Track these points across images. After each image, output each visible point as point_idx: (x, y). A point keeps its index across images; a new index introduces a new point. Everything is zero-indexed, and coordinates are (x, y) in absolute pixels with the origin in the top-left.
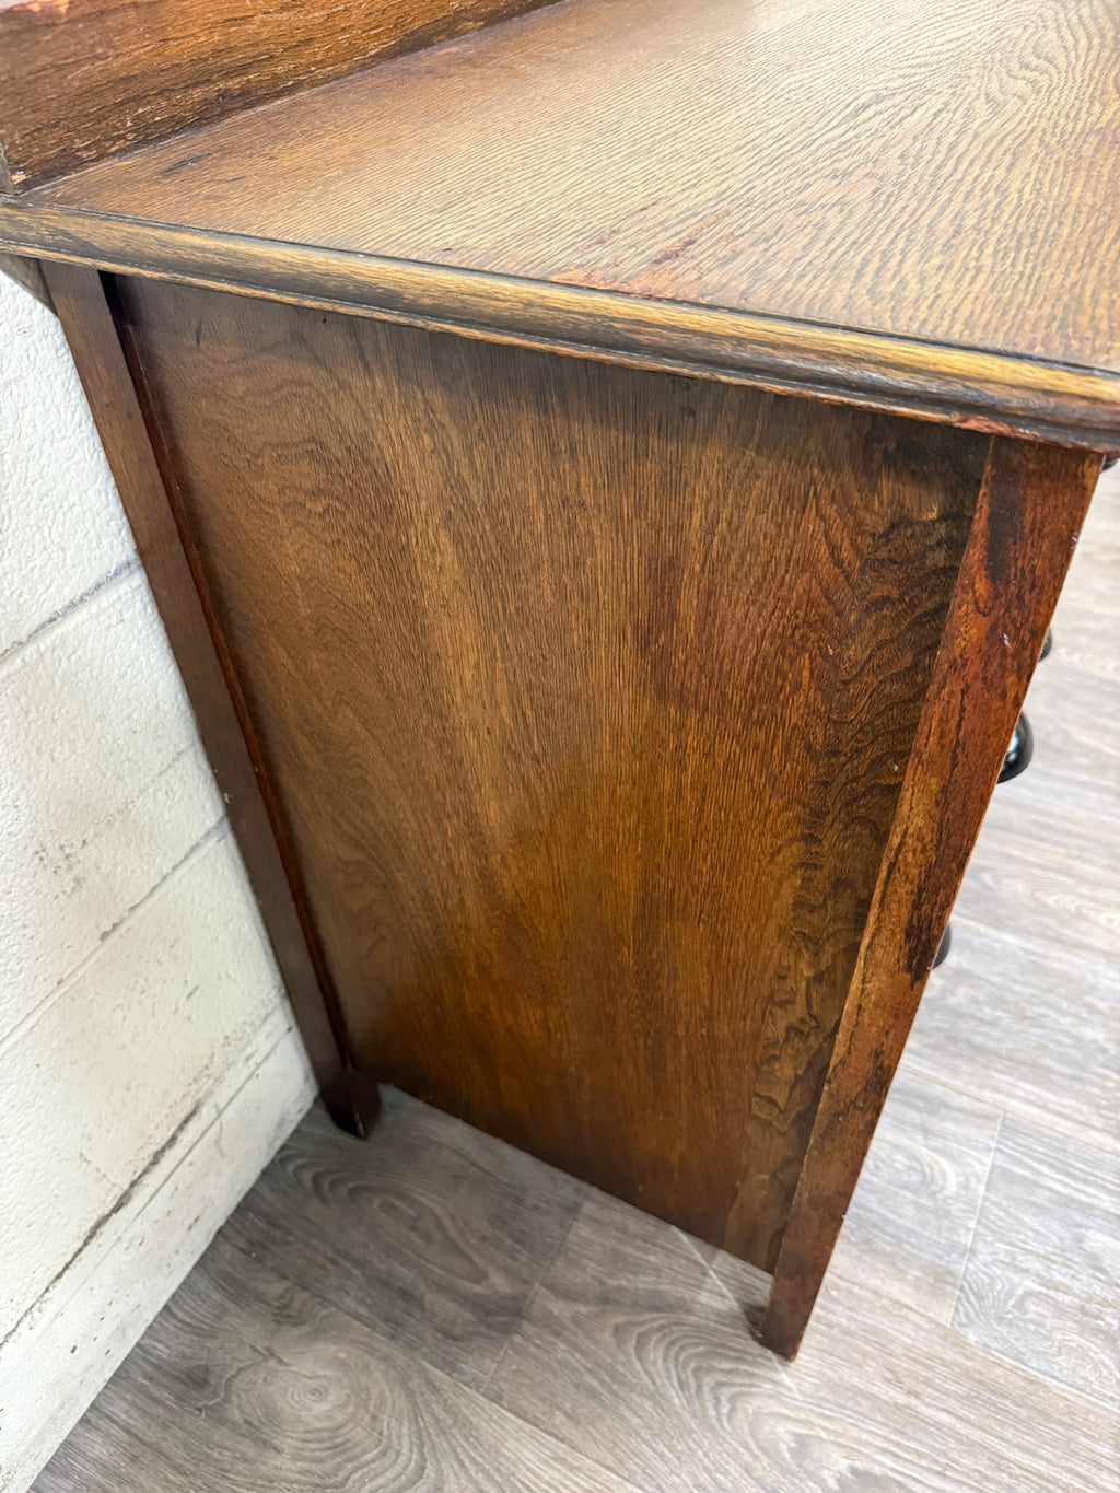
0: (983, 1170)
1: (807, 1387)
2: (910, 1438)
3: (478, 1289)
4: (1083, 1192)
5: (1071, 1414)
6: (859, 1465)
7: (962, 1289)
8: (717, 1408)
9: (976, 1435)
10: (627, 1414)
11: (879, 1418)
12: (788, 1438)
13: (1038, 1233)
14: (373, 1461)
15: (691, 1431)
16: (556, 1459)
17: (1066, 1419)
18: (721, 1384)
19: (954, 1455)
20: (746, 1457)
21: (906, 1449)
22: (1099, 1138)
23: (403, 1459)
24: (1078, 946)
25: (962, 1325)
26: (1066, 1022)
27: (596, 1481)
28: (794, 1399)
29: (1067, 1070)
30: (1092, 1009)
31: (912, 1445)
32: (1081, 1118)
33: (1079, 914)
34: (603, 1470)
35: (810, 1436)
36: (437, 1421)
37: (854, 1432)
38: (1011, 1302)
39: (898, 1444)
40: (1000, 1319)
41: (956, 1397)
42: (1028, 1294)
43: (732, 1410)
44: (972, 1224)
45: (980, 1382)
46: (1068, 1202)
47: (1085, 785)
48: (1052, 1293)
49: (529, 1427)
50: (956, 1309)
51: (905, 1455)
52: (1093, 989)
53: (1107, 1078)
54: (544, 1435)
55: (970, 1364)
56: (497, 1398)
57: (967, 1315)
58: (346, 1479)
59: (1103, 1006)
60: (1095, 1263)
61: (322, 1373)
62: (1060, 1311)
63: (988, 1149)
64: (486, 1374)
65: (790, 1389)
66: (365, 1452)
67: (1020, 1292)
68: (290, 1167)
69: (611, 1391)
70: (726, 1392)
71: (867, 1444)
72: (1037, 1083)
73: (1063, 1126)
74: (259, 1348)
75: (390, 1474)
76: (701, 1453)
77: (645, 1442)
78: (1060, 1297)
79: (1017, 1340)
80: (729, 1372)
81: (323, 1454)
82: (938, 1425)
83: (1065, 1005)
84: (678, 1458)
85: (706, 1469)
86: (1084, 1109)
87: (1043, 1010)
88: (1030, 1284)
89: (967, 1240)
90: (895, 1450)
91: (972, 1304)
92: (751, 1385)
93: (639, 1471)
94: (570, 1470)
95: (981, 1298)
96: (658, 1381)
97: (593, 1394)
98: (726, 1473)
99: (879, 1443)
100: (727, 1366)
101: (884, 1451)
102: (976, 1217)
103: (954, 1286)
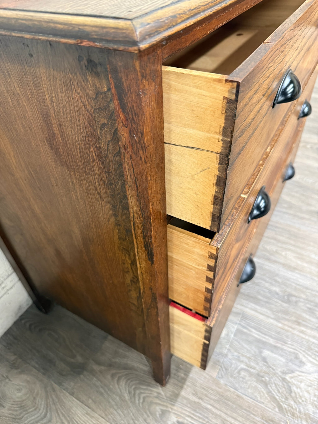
0: (234, 330)
1: (168, 395)
2: (197, 412)
3: (72, 360)
4: (264, 338)
5: (250, 407)
6: (180, 420)
7: (221, 366)
8: (139, 400)
9: (218, 412)
10: (111, 401)
11: (189, 406)
12: (159, 410)
13: (247, 350)
14: (32, 411)
15: (130, 407)
16: (87, 414)
17: (247, 409)
18: (142, 393)
19: (210, 418)
20: (145, 416)
21: (196, 416)
22: (271, 321)
23: (41, 411)
24: (275, 262)
25: (220, 378)
26: (267, 285)
27: (98, 421)
28: (163, 398)
29: (265, 300)
30: (276, 281)
31: (198, 415)
32: (267, 314)
33: (276, 252)
34: (100, 417)
35: (166, 410)
36: (53, 400)
37: (180, 410)
38: (236, 371)
39: (193, 414)
40: (232, 376)
41: (214, 400)
42: (242, 369)
43: (144, 401)
44: (228, 346)
45: (222, 396)
46: (258, 341)
47: (284, 213)
48: (249, 369)
49: (80, 404)
50: (218, 373)
51: (195, 418)
52: (277, 275)
53: (277, 302)
54: (85, 406)
55: (220, 390)
56: (72, 394)
57: (222, 375)
58: (23, 417)
59: (280, 280)
60: (264, 360)
61: (21, 384)
62: (251, 374)
63: (236, 323)
64: (70, 386)
65: (162, 395)
66: (30, 409)
67: (239, 368)
68: (23, 321)
69: (107, 394)
70: (143, 395)
71: (184, 414)
72: (255, 303)
73: (261, 317)
74: (4, 376)
75: (36, 416)
76: (131, 414)
77: (115, 410)
78: (252, 370)
79: (236, 383)
80: (144, 389)
81: (17, 409)
82: (207, 409)
83: (267, 279)
84: (124, 415)
85: (132, 419)
86: (269, 312)
87: (260, 281)
88: (243, 366)
89: (225, 351)
90: (192, 416)
91: (223, 371)
92: (151, 394)
93: (112, 419)
94: (91, 417)
95: (226, 369)
96: (122, 391)
97: (102, 394)
98: (138, 421)
99: (187, 413)
100: (144, 387)
101: (188, 416)
102: (229, 344)
103: (219, 365)
